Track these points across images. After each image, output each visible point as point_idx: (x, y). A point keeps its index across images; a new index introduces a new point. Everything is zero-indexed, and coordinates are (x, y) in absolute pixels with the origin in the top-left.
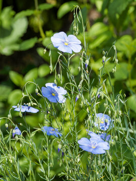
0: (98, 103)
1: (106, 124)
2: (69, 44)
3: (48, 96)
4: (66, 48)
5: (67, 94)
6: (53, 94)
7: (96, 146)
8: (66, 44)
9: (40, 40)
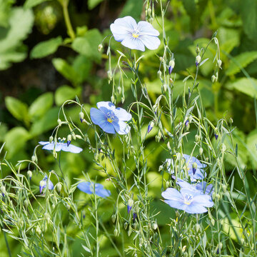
0: (186, 134)
1: (194, 171)
2: (140, 36)
3: (101, 123)
4: (136, 42)
5: (131, 121)
6: (109, 120)
7: (192, 201)
8: (135, 35)
9: (67, 41)
